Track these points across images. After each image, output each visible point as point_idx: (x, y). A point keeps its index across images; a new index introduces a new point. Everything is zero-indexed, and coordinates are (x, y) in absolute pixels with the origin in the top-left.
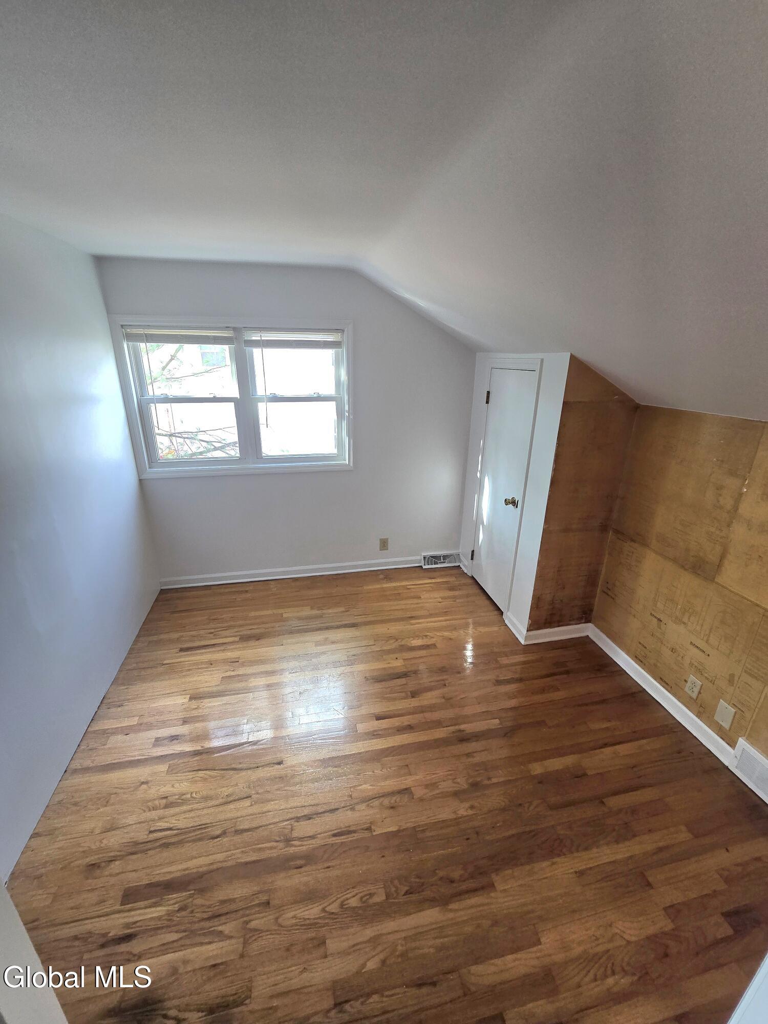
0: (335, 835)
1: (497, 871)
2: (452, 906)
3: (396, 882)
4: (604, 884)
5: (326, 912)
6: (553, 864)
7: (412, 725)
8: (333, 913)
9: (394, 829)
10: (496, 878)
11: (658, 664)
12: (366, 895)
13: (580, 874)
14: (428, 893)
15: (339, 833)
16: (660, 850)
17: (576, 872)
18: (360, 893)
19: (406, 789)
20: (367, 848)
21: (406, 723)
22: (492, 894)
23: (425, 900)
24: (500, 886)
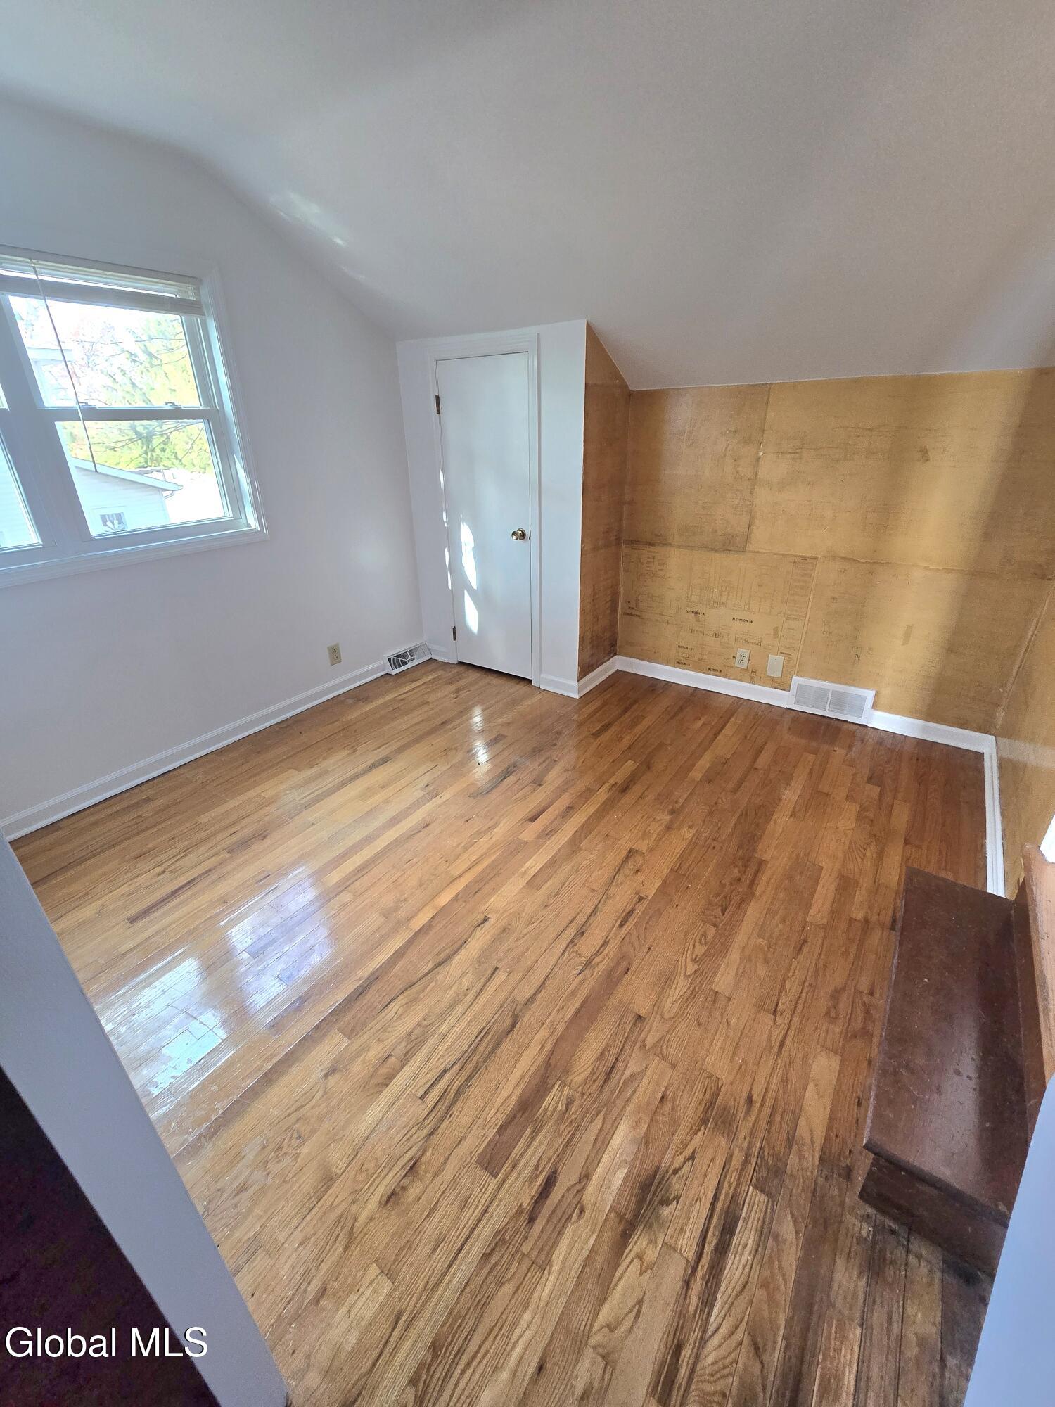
0: (621, 926)
1: (754, 850)
2: (758, 893)
3: (708, 912)
4: (810, 812)
5: (690, 976)
6: (776, 822)
7: (570, 806)
8: (696, 971)
9: (658, 883)
10: (758, 855)
11: (704, 657)
12: (700, 939)
13: (793, 815)
14: (736, 899)
15: (622, 921)
16: (811, 772)
17: (791, 816)
18: (695, 941)
19: (630, 851)
20: (659, 912)
21: (563, 808)
22: (769, 865)
23: (739, 905)
24: (767, 857)
